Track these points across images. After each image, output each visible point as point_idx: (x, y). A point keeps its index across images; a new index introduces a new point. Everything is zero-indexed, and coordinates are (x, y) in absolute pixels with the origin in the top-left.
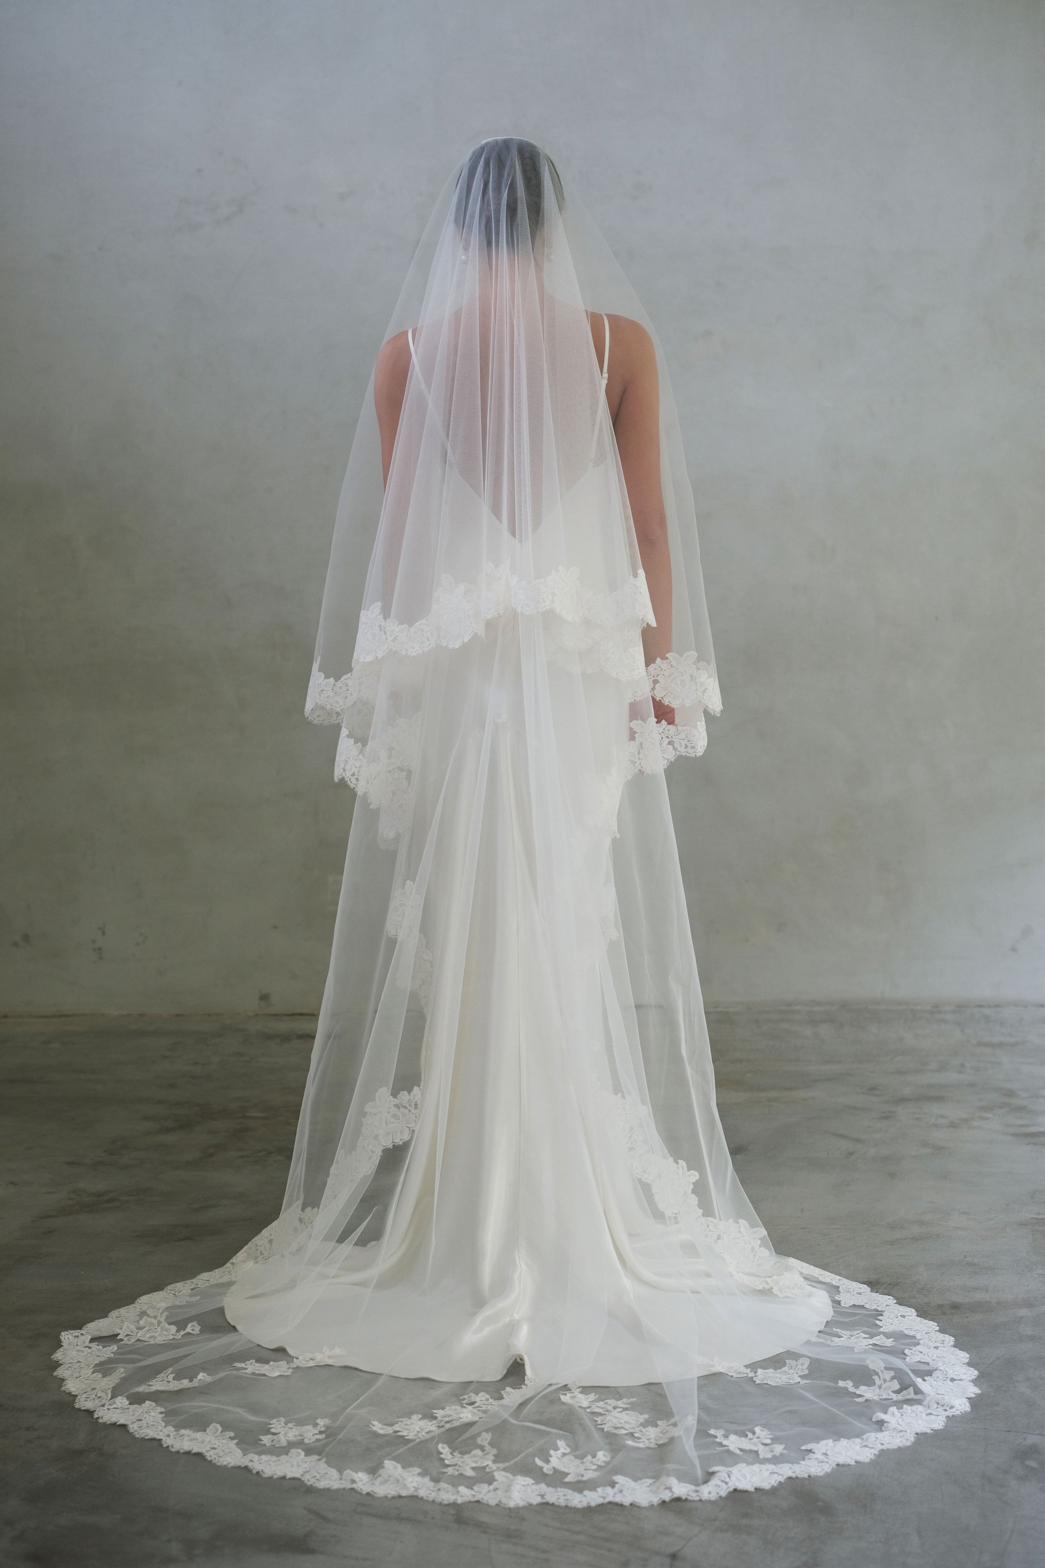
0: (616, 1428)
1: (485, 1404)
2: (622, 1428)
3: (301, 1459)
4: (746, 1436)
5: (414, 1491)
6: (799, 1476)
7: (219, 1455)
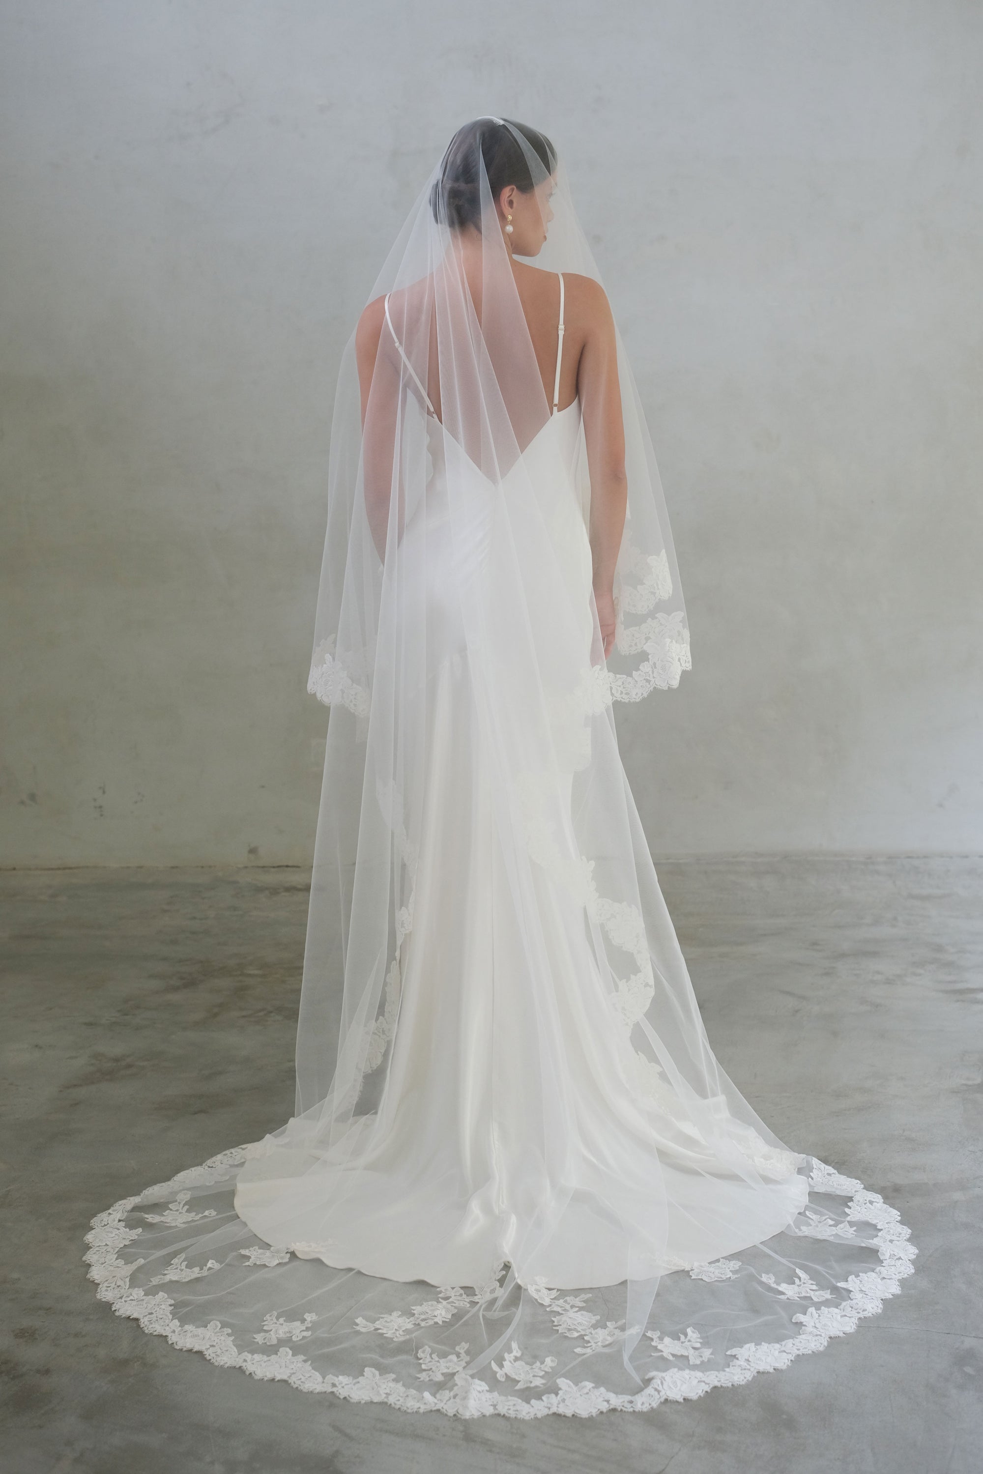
0: (569, 1330)
1: (458, 1300)
2: (575, 1330)
3: (289, 1360)
4: (679, 1339)
5: (385, 1397)
6: (724, 1385)
7: (217, 1353)
